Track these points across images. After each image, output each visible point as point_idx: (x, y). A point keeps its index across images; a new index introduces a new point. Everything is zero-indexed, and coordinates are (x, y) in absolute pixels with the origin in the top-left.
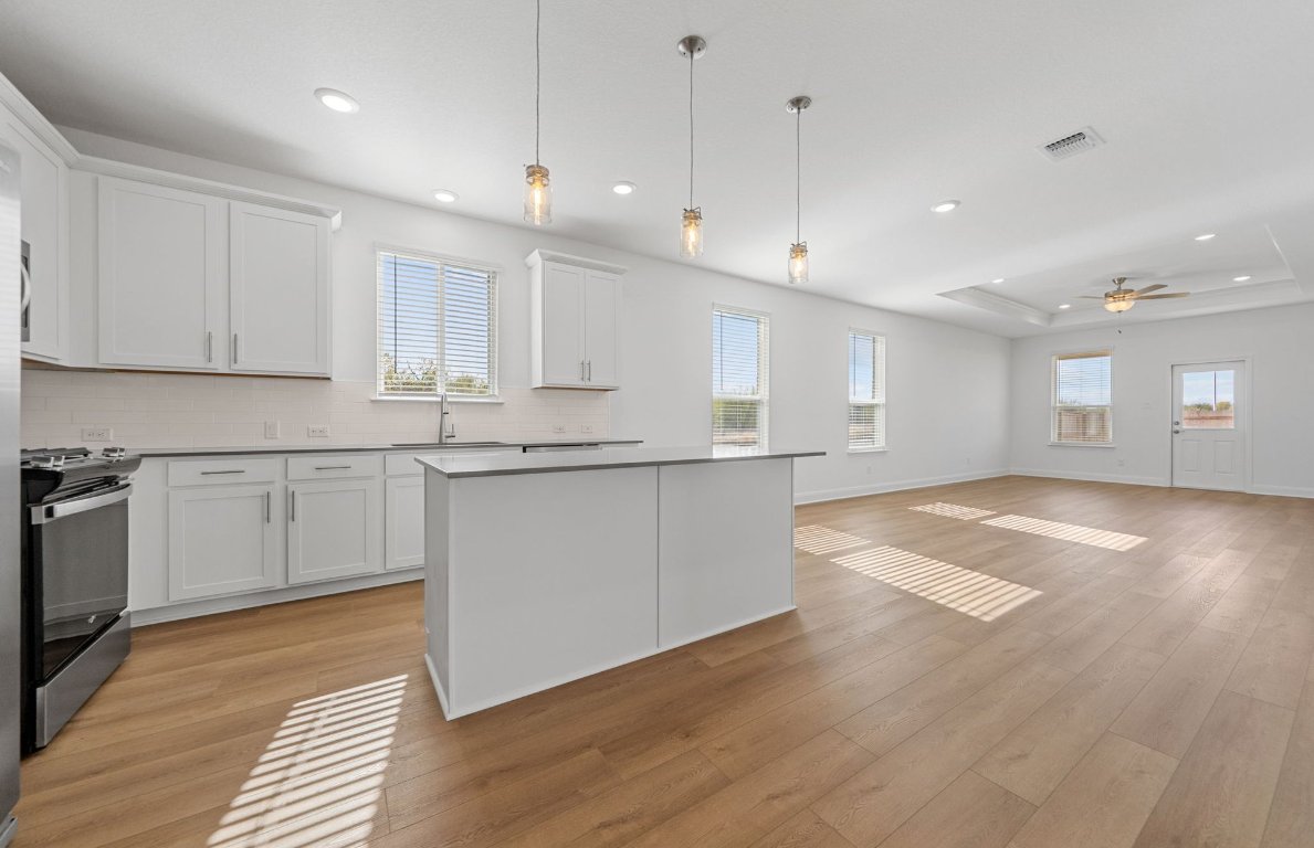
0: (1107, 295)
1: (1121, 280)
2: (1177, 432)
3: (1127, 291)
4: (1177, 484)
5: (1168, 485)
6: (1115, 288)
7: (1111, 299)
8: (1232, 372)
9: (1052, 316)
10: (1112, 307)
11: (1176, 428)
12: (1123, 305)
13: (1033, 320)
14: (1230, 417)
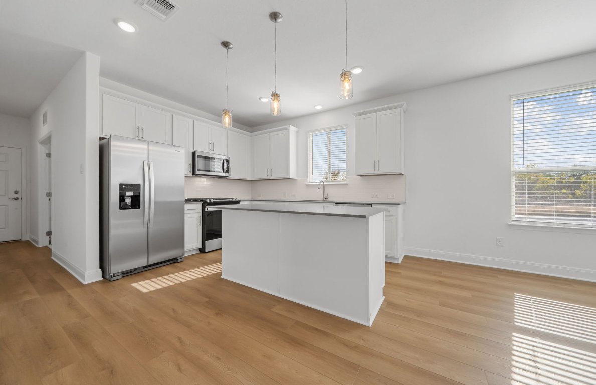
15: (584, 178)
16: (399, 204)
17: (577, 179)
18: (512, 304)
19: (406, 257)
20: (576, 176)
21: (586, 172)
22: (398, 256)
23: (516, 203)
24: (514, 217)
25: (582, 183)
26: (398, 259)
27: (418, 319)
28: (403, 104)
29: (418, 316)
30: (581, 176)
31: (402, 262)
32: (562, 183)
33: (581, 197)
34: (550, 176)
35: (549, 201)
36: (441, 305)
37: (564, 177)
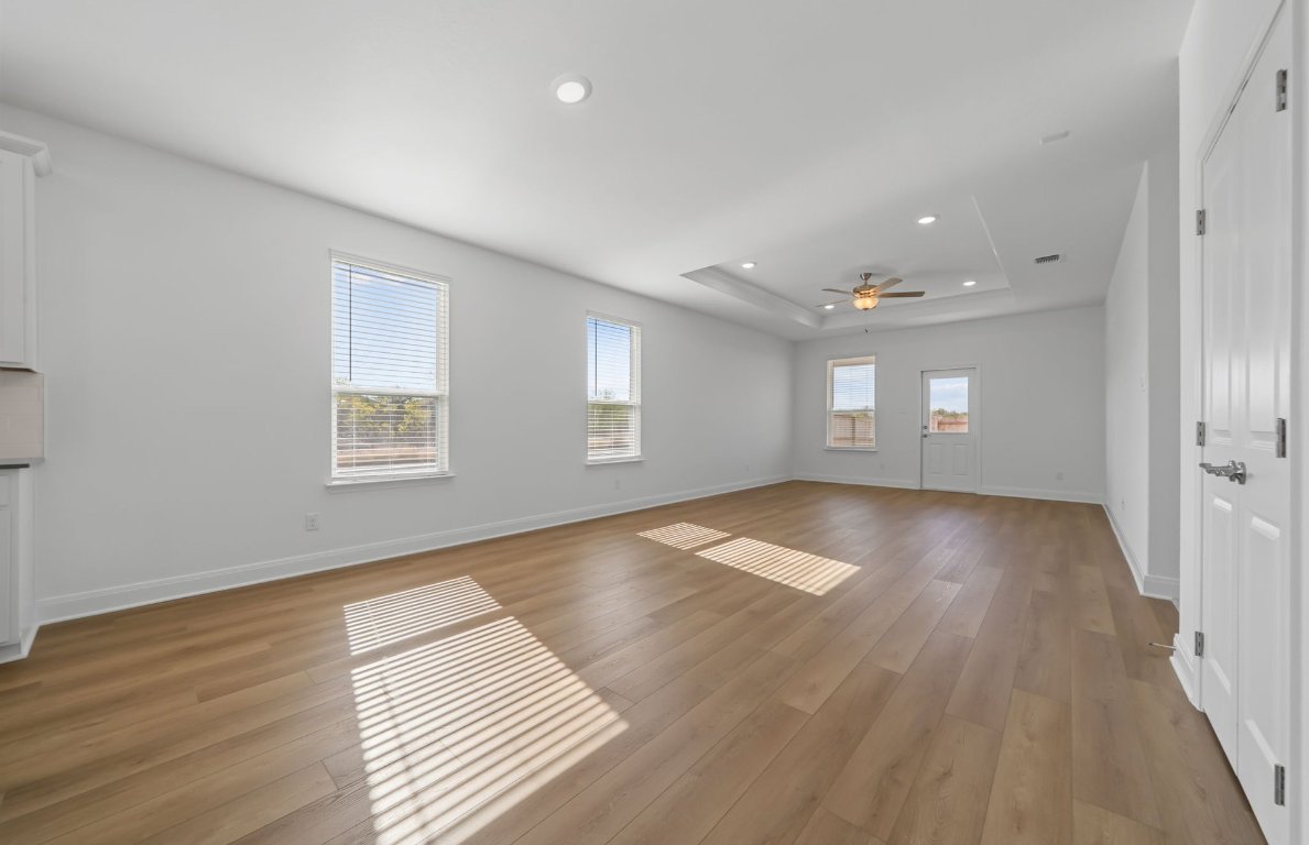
0: (856, 291)
1: (868, 276)
2: (925, 436)
3: (871, 287)
4: (927, 486)
5: (917, 487)
6: (863, 283)
7: (857, 295)
8: (967, 379)
9: (823, 318)
10: (860, 303)
11: (925, 432)
12: (869, 303)
13: (804, 320)
14: (964, 423)
15: (407, 406)
16: (26, 466)
17: (399, 407)
18: (343, 626)
19: (44, 632)
20: (398, 402)
21: (409, 397)
22: (20, 634)
23: (339, 448)
24: (336, 472)
25: (406, 413)
26: (18, 646)
27: (145, 766)
28: (37, 150)
29: (140, 762)
30: (403, 402)
31: (33, 650)
32: (381, 412)
33: (404, 435)
34: (367, 400)
35: (367, 441)
36: (203, 698)
37: (384, 403)
